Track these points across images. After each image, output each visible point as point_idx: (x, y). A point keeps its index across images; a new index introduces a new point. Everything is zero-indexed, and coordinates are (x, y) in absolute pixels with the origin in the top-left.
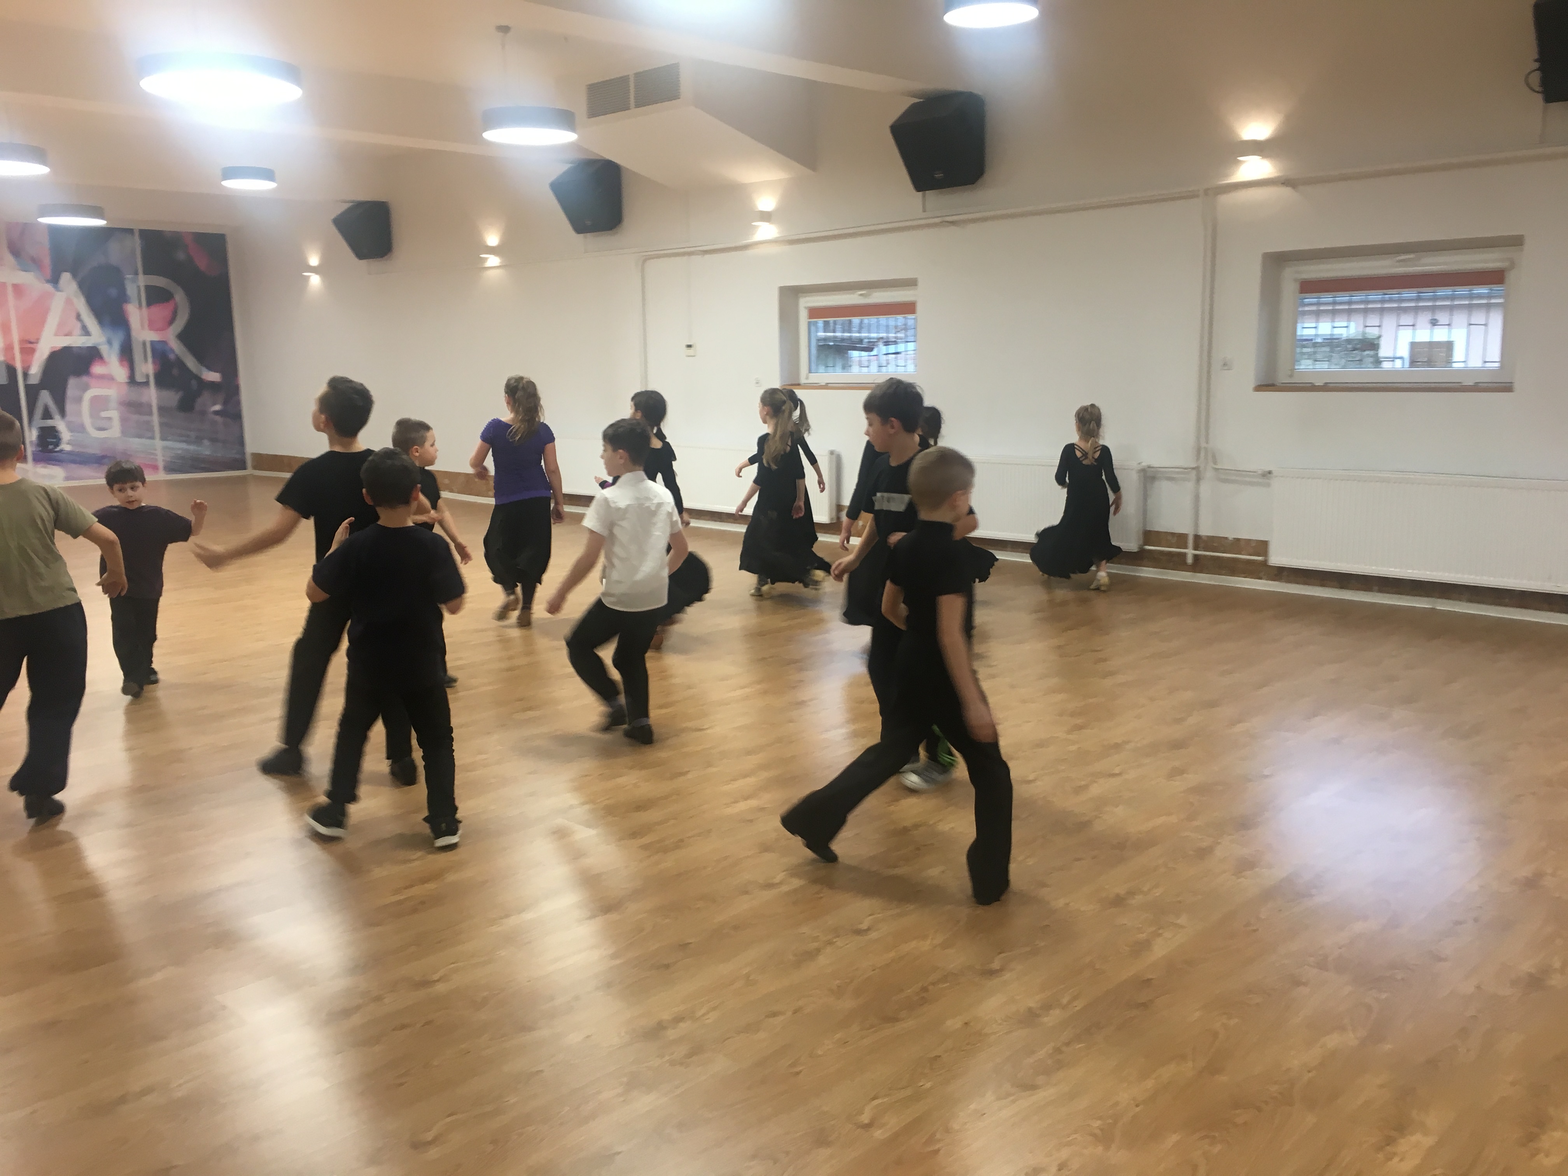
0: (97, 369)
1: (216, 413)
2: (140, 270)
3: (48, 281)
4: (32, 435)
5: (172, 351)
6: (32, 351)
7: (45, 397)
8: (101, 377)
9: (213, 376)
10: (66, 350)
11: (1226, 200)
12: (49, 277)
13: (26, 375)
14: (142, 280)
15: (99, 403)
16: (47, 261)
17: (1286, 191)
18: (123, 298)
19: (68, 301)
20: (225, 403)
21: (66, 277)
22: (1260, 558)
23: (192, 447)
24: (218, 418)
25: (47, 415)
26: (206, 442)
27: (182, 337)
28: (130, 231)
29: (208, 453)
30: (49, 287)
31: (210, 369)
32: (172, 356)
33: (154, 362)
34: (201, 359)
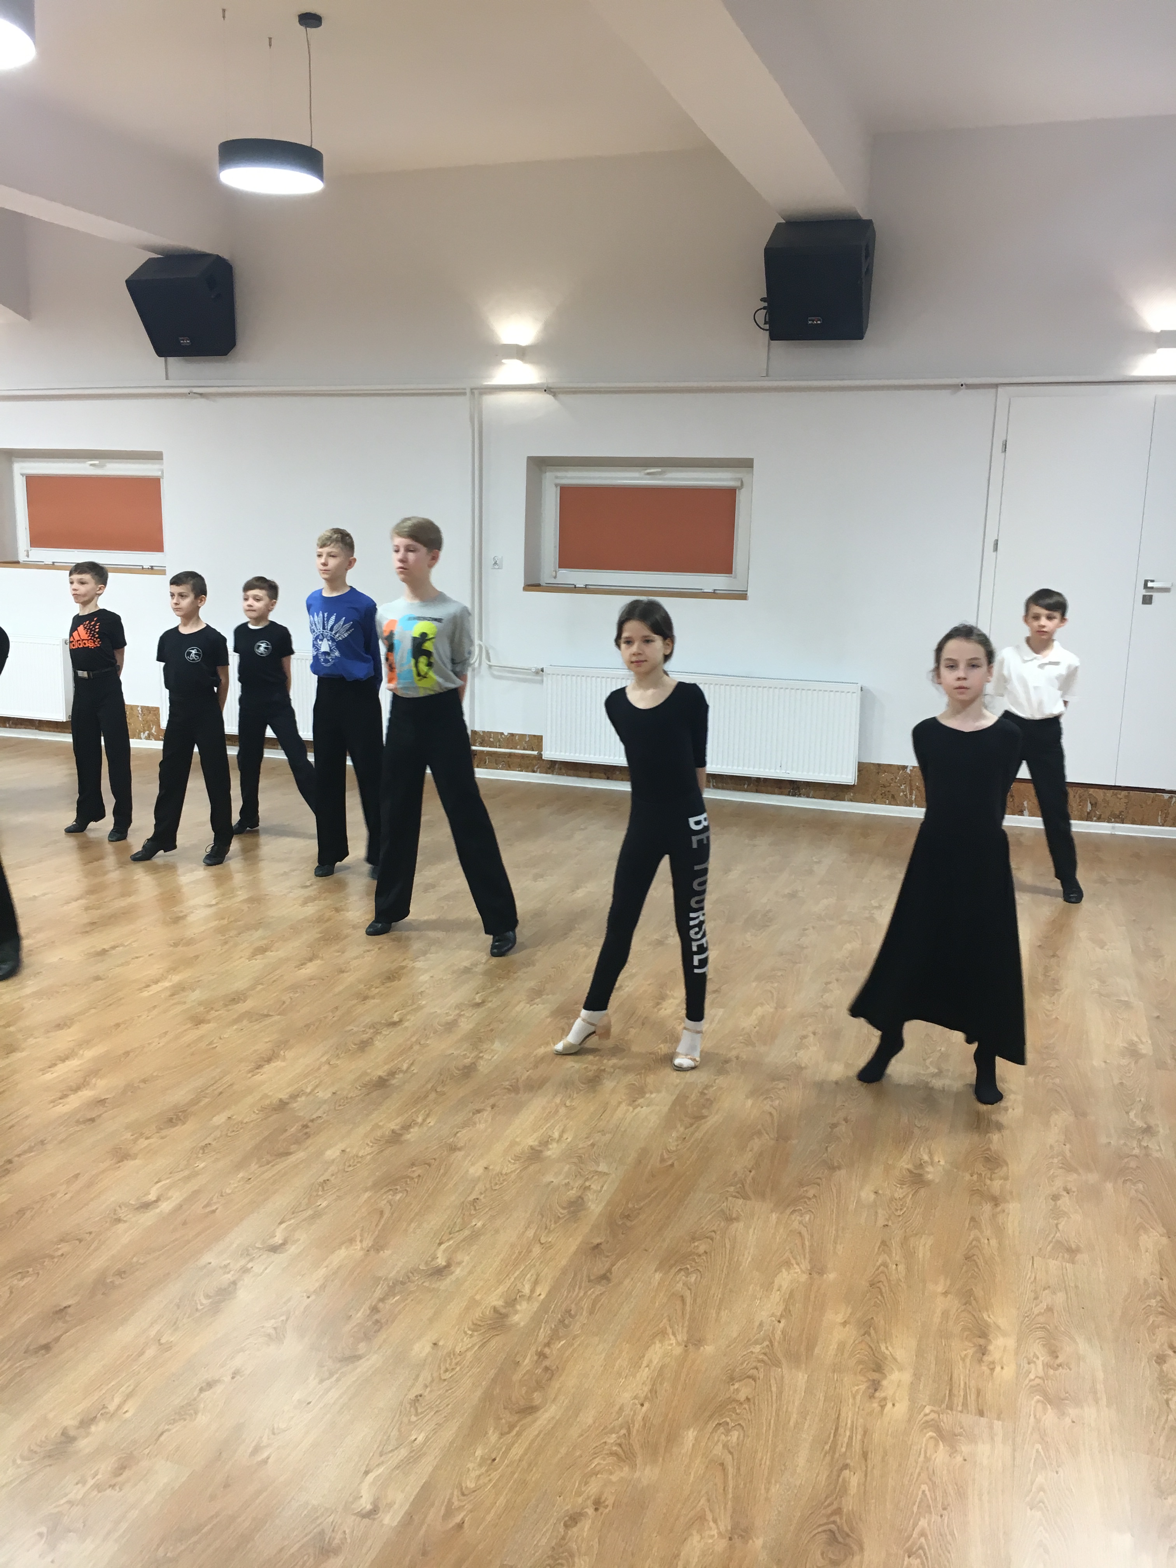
11: (490, 400)
17: (547, 398)
22: (535, 753)
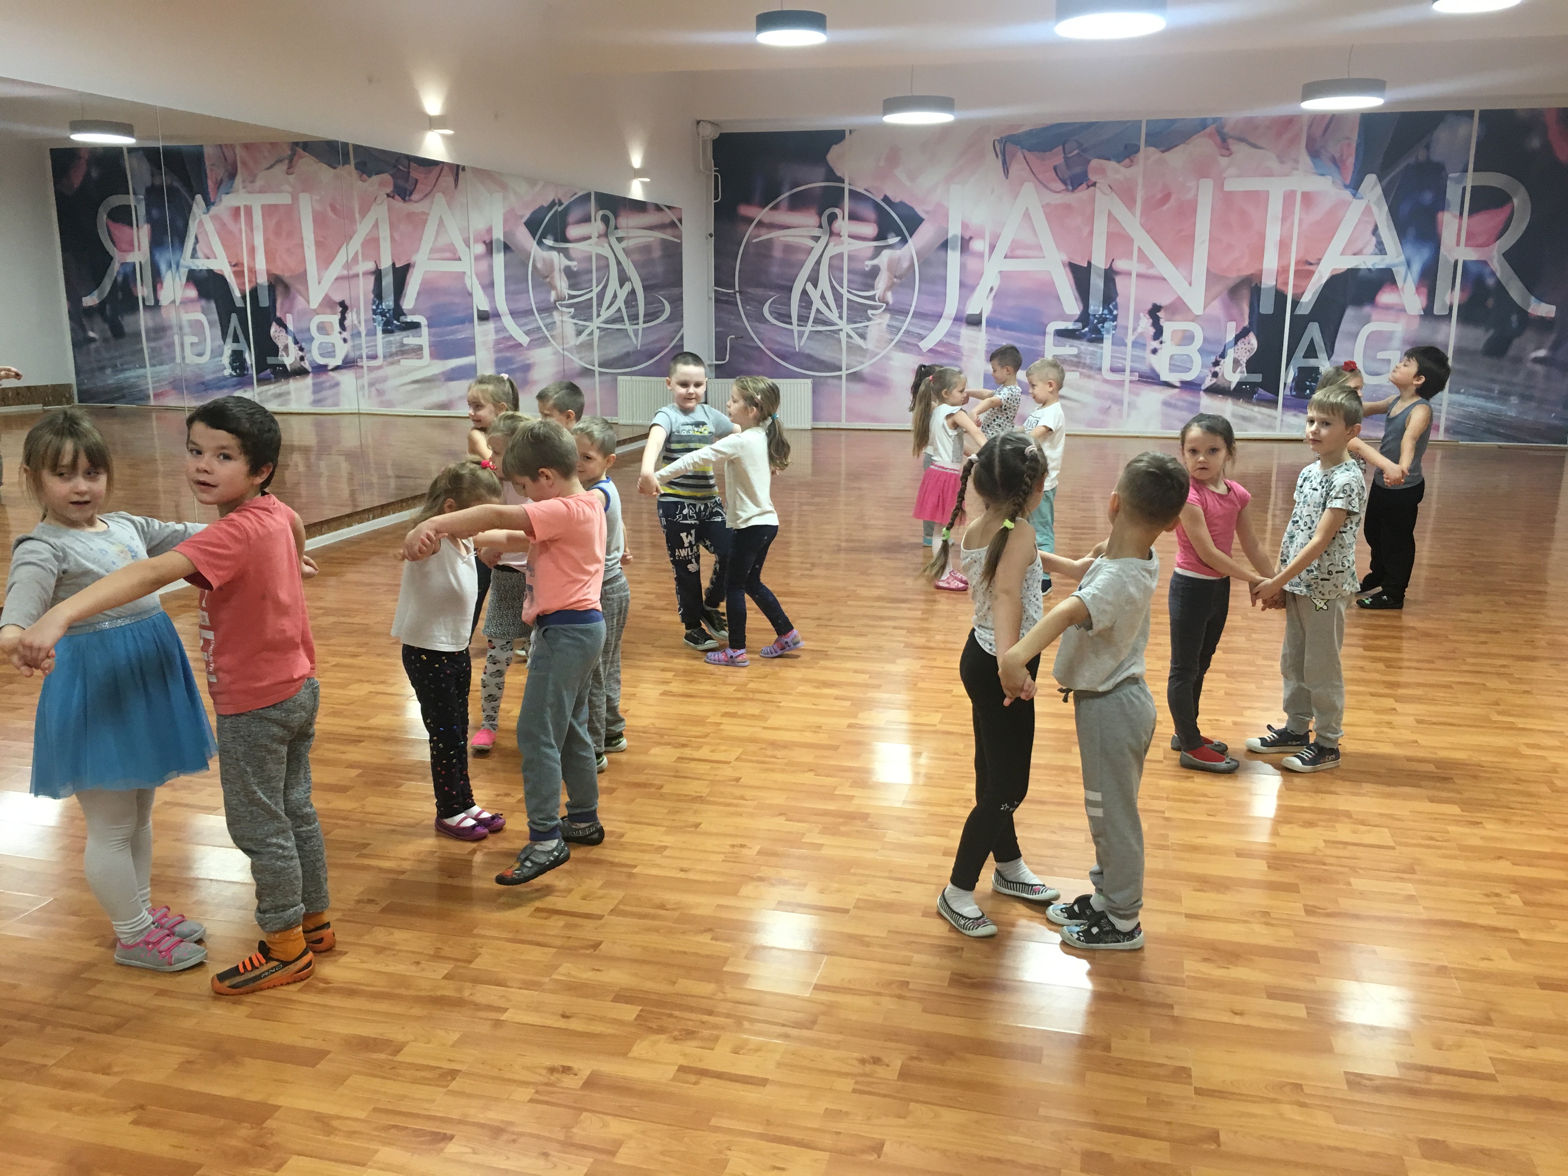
0: (1385, 297)
1: (1537, 360)
2: (1471, 166)
3: (1346, 187)
4: (1288, 376)
5: (1493, 274)
6: (1311, 273)
7: (1314, 331)
8: (1388, 308)
9: (1545, 310)
10: (1352, 273)
12: (1348, 182)
13: (1295, 303)
14: (1470, 180)
15: (1379, 340)
16: (1351, 161)
18: (1440, 204)
19: (1368, 210)
20: (1554, 348)
21: (1371, 179)
23: (1490, 405)
24: (1539, 368)
25: (1311, 352)
26: (1514, 400)
27: (1509, 256)
28: (1470, 114)
29: (1513, 414)
30: (1347, 194)
31: (1541, 299)
32: (1490, 282)
33: (1463, 289)
34: (1532, 286)
